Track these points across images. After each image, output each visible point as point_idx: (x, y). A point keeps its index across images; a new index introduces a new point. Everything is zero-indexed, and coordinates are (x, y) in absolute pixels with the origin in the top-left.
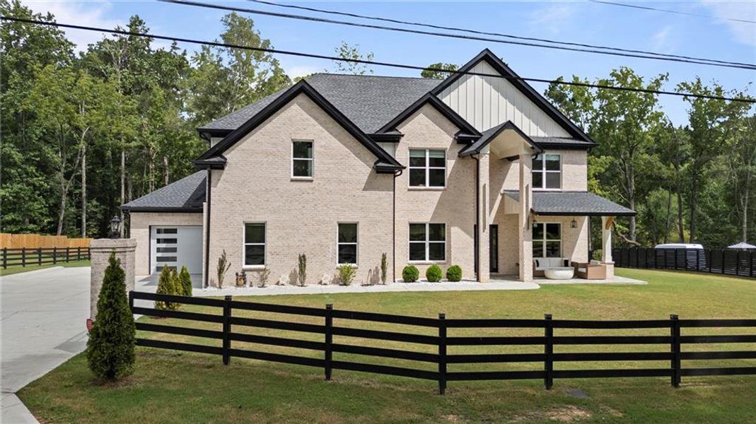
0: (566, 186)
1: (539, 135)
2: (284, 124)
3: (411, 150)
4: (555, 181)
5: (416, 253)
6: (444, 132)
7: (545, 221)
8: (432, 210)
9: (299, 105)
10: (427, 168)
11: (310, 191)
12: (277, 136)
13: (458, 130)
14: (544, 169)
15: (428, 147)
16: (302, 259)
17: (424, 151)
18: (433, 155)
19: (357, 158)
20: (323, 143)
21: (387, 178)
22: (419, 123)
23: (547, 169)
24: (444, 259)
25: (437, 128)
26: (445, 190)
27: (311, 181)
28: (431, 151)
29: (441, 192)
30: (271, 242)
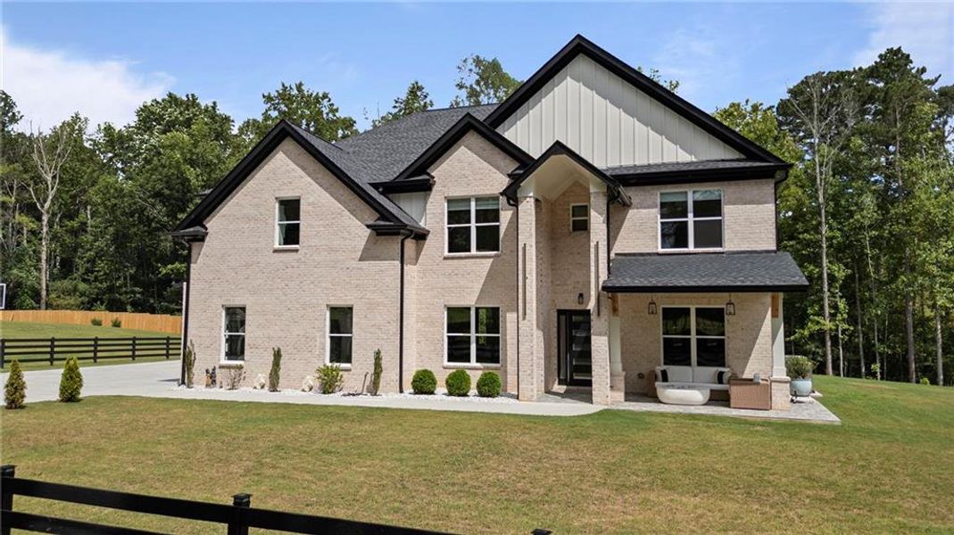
0: (731, 243)
1: (680, 160)
2: (268, 179)
3: (450, 201)
4: (711, 235)
5: (457, 351)
6: (495, 170)
7: (693, 303)
8: (478, 287)
9: (284, 153)
10: (473, 225)
11: (296, 265)
12: (259, 196)
13: (517, 165)
14: (691, 215)
15: (473, 194)
16: (278, 355)
17: (467, 200)
18: (481, 205)
19: (352, 216)
20: (311, 200)
21: (390, 241)
22: (460, 161)
23: (695, 216)
24: (498, 362)
25: (486, 164)
26: (496, 256)
27: (297, 251)
28: (478, 199)
29: (491, 260)
30: (251, 333)
